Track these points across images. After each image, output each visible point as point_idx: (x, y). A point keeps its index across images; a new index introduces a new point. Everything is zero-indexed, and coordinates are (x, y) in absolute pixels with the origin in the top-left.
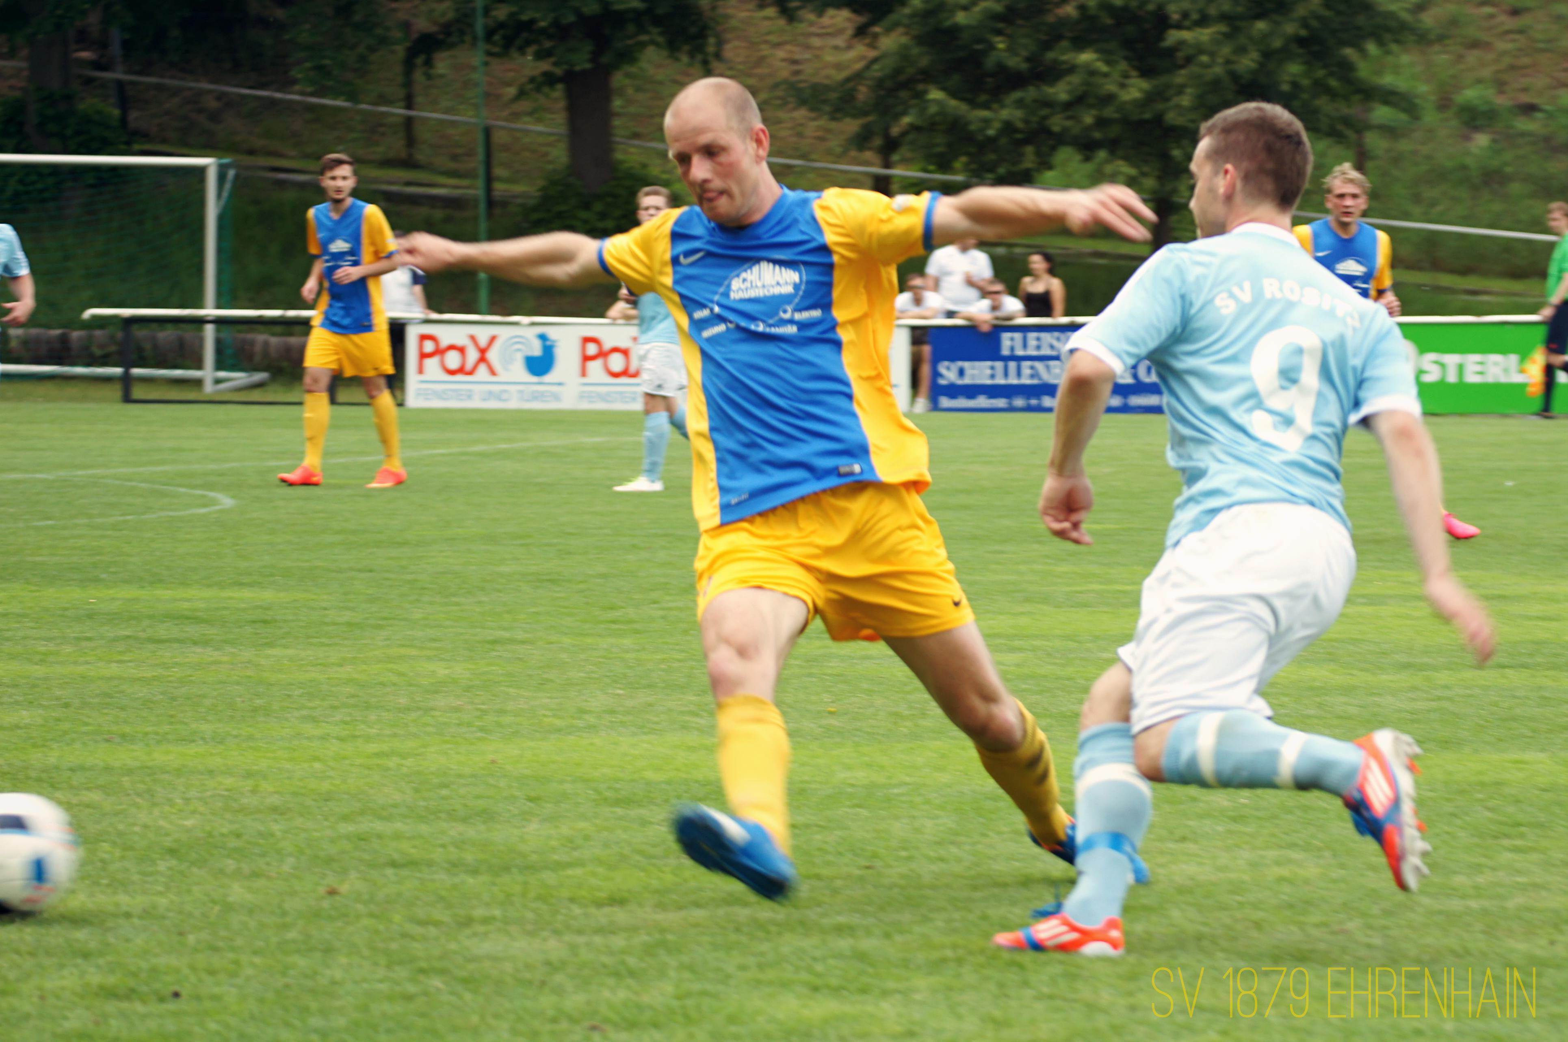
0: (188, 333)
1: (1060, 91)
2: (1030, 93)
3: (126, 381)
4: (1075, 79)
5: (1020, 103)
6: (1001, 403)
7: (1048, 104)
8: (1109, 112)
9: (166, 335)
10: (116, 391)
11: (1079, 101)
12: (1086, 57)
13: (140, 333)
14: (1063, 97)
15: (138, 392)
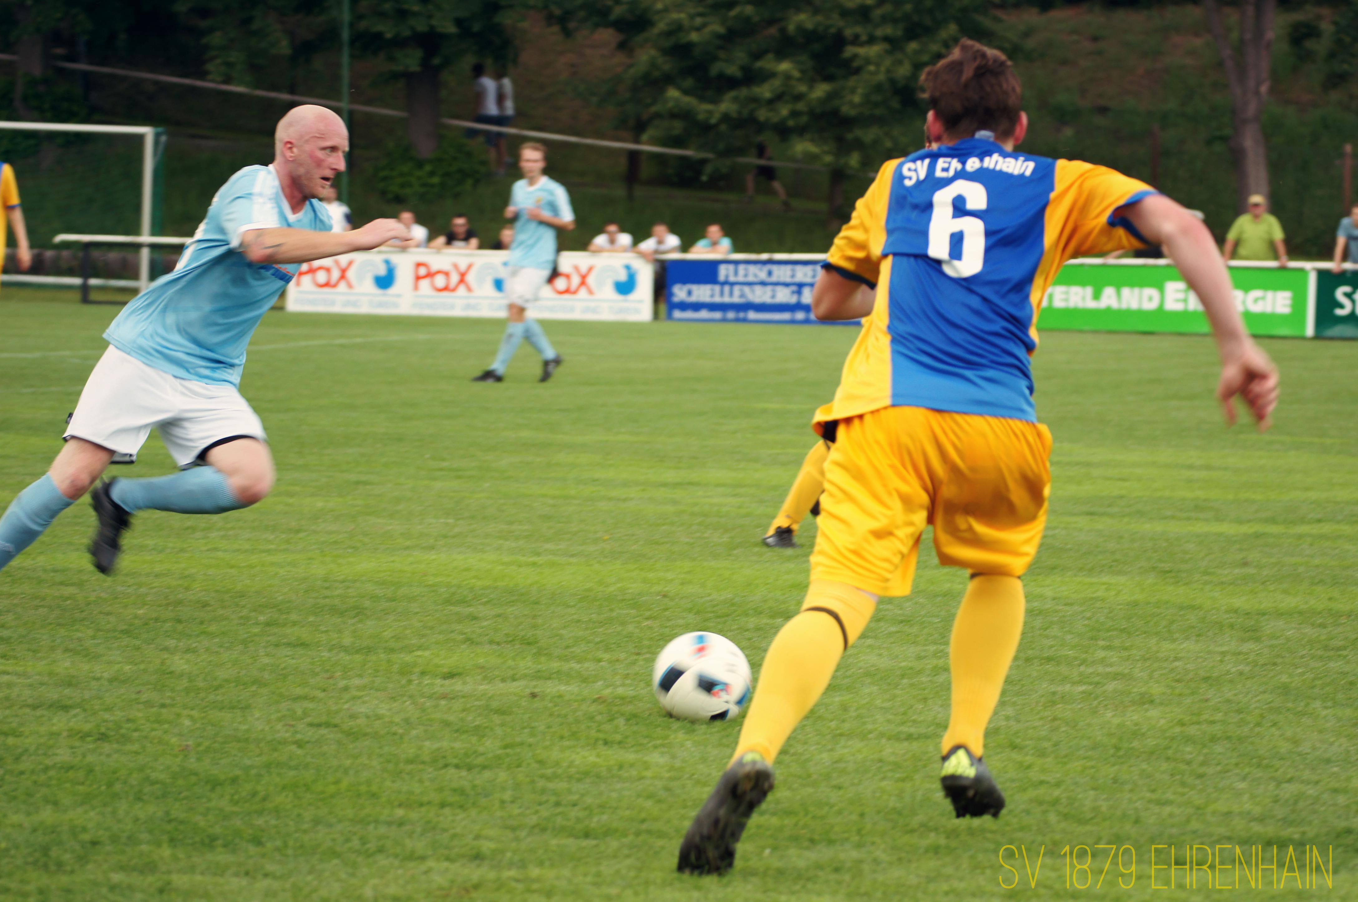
0: (130, 256)
1: (765, 91)
2: (744, 92)
3: (85, 289)
4: (777, 83)
5: (735, 99)
6: (717, 315)
7: (755, 100)
8: (801, 106)
9: (113, 256)
10: (77, 296)
11: (778, 98)
12: (785, 66)
13: (95, 254)
14: (768, 95)
15: (93, 296)
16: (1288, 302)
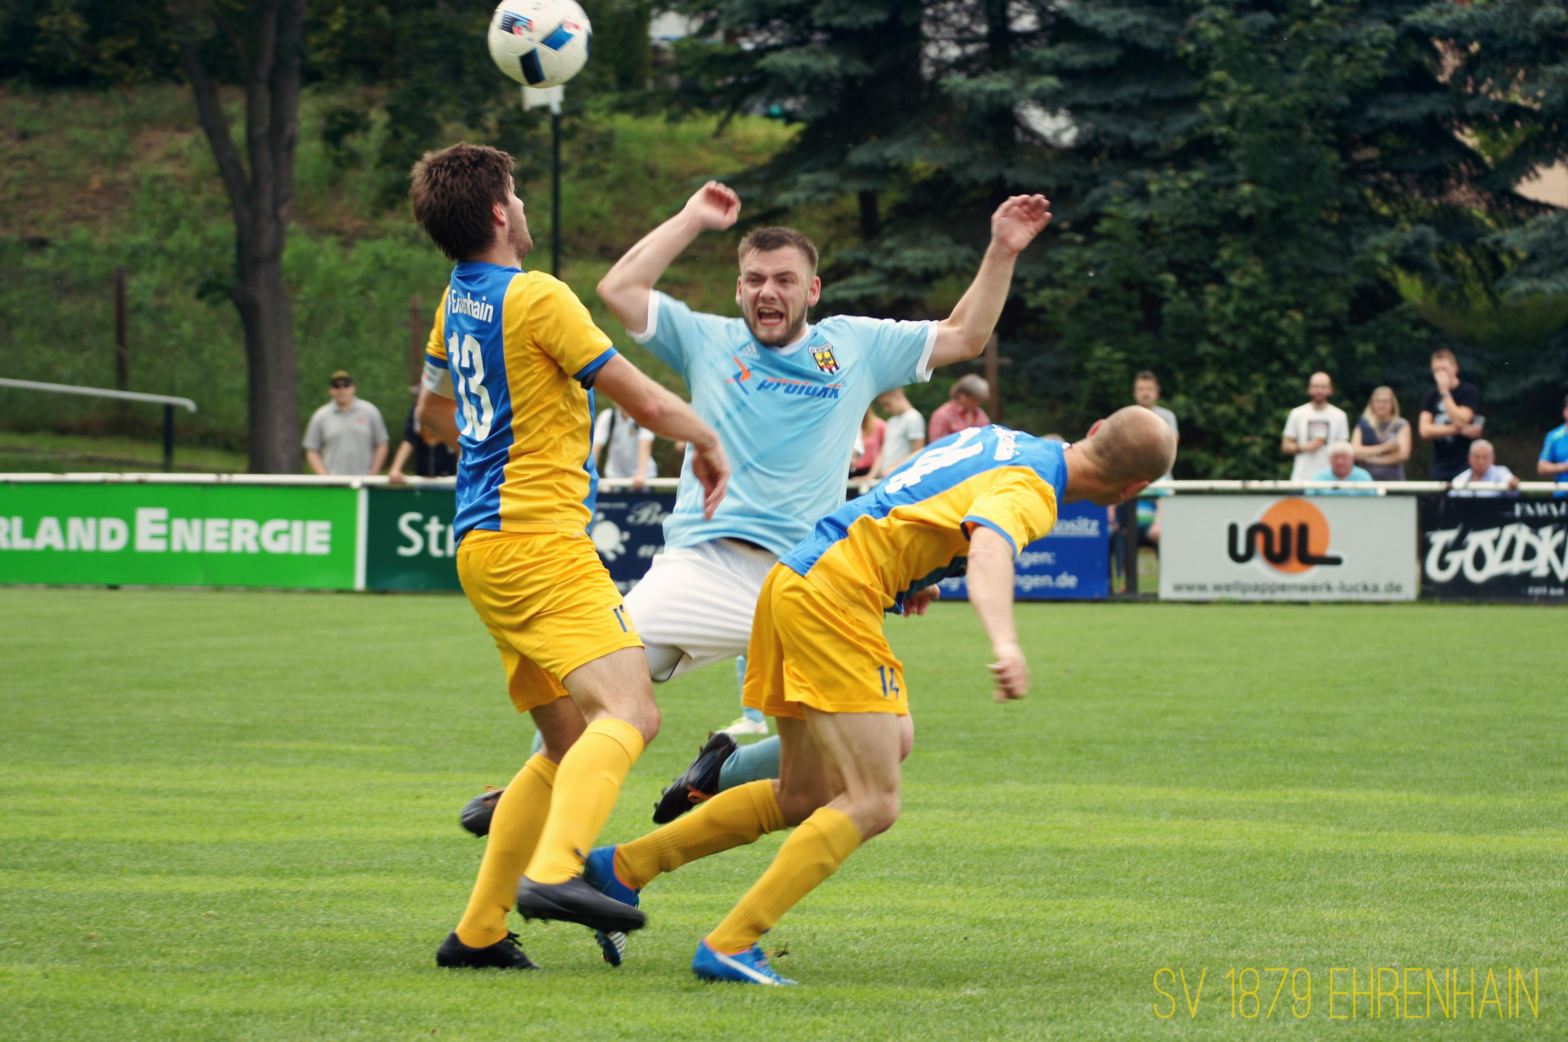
16: (326, 537)
